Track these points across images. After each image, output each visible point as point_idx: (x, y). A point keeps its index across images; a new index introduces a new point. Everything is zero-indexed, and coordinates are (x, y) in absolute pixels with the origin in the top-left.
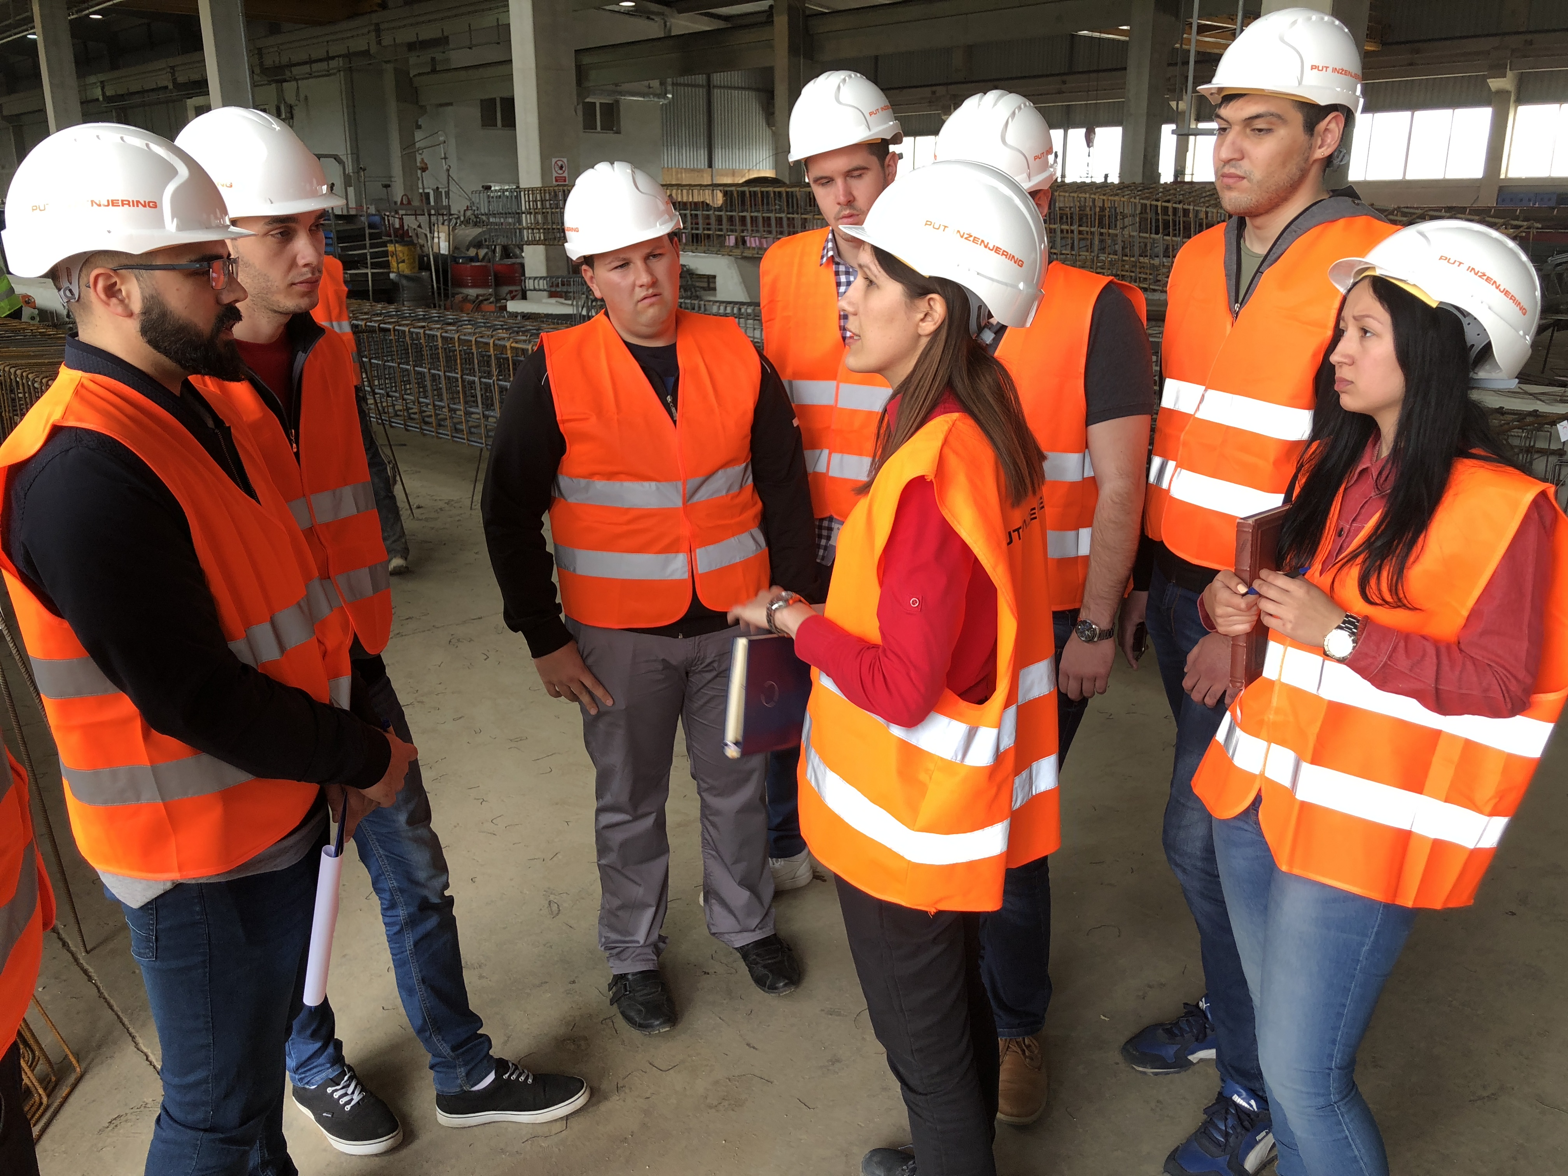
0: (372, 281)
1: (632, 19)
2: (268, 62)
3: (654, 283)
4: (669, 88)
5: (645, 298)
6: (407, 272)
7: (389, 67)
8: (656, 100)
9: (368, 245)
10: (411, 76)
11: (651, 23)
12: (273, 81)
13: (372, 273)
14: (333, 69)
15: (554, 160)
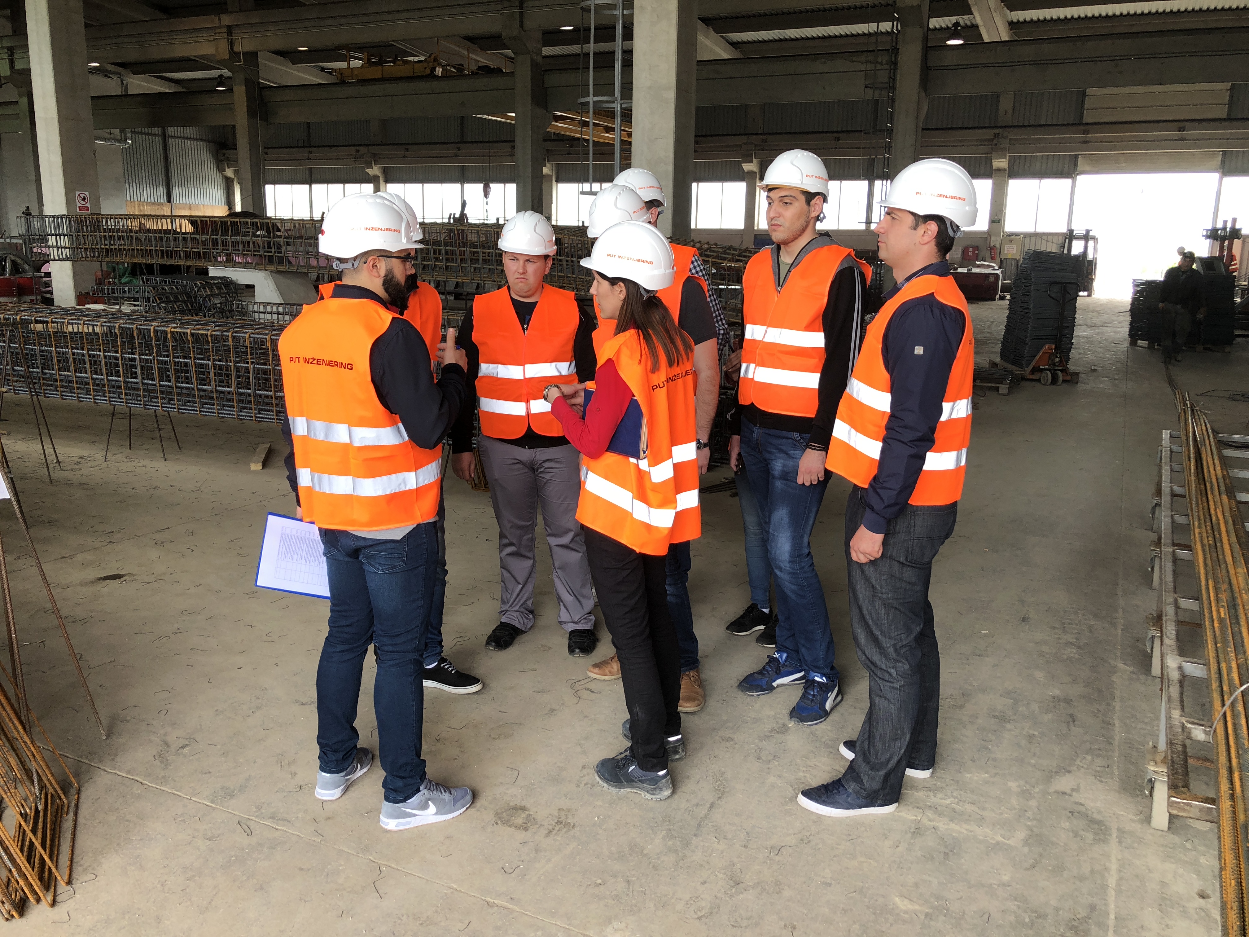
3: (524, 273)
4: (129, 135)
5: (518, 278)
8: (117, 144)
11: (111, 81)
15: (77, 193)
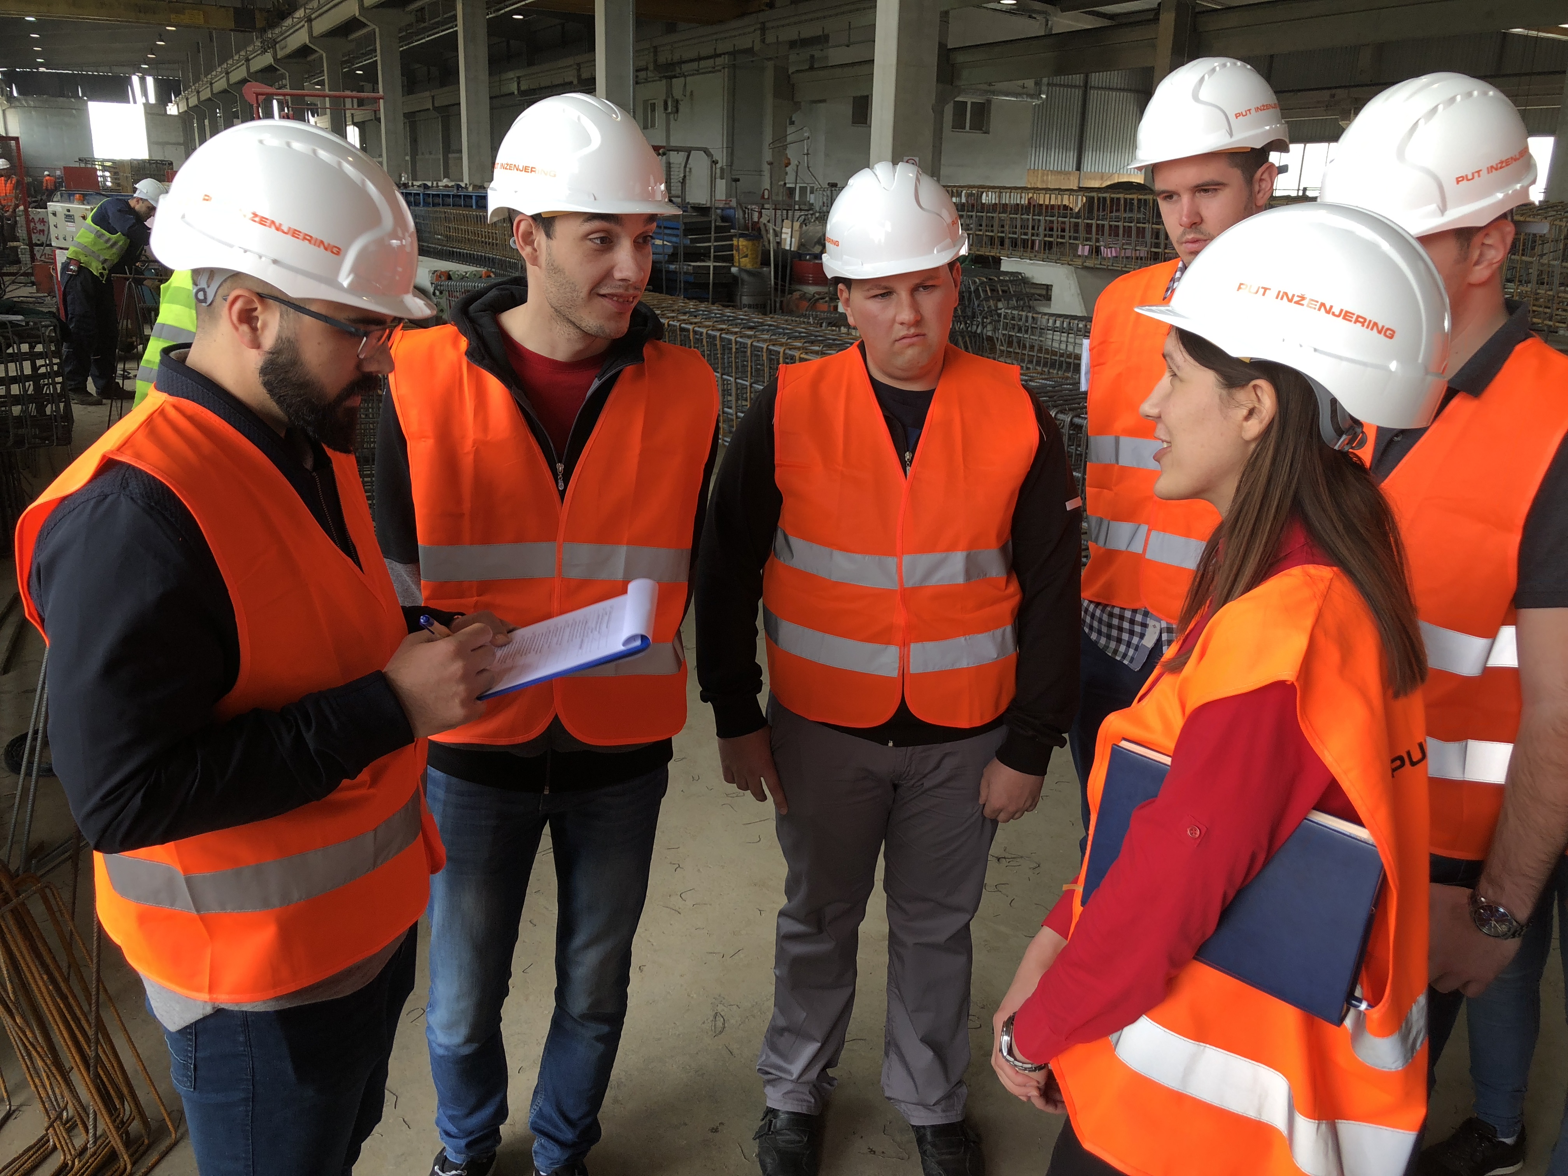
0: (714, 274)
1: (1014, 18)
2: (662, 60)
3: (918, 322)
4: (1044, 88)
5: (904, 338)
6: (749, 267)
7: (770, 64)
8: (1029, 100)
9: (713, 238)
10: (790, 72)
11: (1032, 21)
12: (663, 77)
13: (714, 266)
14: (718, 65)
